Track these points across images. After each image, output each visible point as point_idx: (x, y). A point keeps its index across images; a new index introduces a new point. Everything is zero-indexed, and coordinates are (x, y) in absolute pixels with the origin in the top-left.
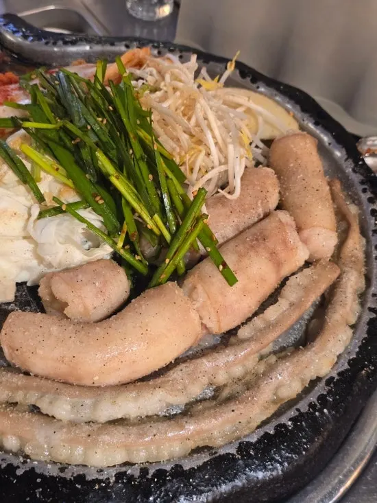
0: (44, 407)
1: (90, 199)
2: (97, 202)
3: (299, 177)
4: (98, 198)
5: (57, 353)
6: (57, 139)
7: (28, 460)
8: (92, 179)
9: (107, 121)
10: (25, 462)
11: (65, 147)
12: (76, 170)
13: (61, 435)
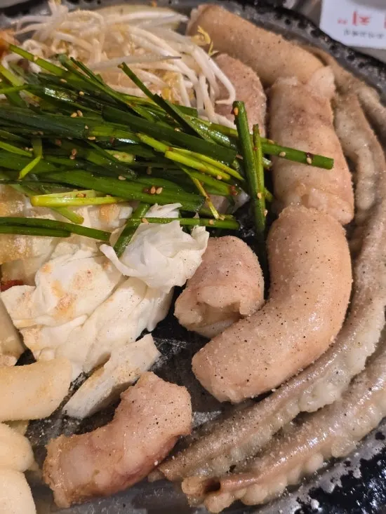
0: (311, 405)
1: (144, 197)
2: (156, 194)
3: (252, 43)
4: (153, 190)
7: (348, 459)
8: (129, 177)
9: (83, 111)
10: (348, 464)
11: (69, 169)
12: (103, 183)
13: (352, 411)
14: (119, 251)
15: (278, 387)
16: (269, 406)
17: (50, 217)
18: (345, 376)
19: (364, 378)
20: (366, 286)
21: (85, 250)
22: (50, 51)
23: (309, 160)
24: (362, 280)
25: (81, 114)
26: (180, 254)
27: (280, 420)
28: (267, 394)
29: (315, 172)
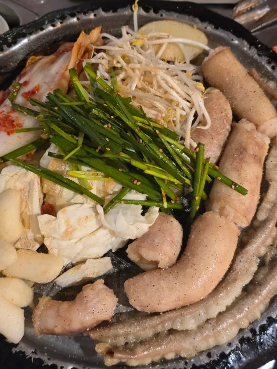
0: (179, 327)
1: (130, 184)
2: (136, 184)
3: (237, 87)
4: (135, 182)
5: (173, 297)
6: (85, 154)
7: (187, 361)
8: (124, 171)
9: (111, 124)
10: (186, 363)
11: (94, 157)
12: (110, 170)
13: (199, 338)
14: (105, 211)
15: (164, 313)
16: (156, 320)
17: (76, 181)
18: (204, 318)
19: (213, 322)
20: (238, 270)
21: (89, 203)
22: (113, 64)
23: (233, 187)
24: (237, 266)
25: (110, 126)
26: (136, 224)
27: (160, 329)
28: (156, 314)
29: (234, 194)
